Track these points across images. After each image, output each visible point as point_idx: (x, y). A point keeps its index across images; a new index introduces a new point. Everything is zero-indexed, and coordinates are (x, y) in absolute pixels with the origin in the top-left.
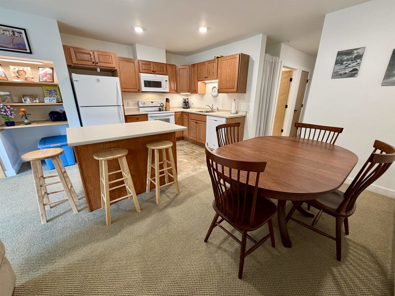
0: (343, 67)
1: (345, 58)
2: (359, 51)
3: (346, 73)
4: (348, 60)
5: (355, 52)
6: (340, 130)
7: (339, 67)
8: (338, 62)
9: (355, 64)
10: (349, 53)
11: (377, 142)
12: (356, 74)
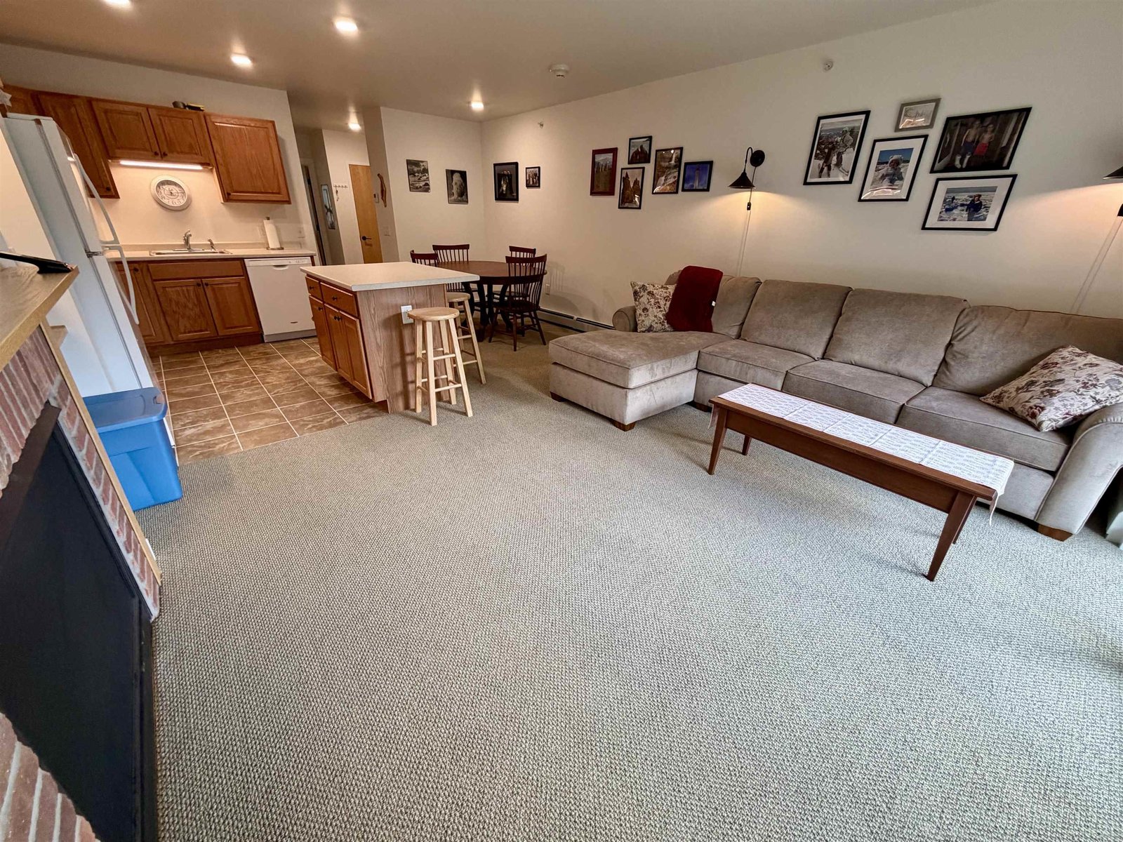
0: (416, 179)
1: (416, 169)
2: (424, 164)
3: (421, 187)
4: (418, 172)
5: (422, 164)
6: (466, 247)
7: (412, 179)
8: (411, 173)
9: (425, 177)
10: (416, 163)
11: (510, 247)
12: (429, 189)
